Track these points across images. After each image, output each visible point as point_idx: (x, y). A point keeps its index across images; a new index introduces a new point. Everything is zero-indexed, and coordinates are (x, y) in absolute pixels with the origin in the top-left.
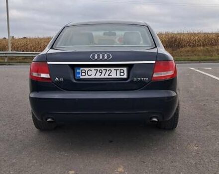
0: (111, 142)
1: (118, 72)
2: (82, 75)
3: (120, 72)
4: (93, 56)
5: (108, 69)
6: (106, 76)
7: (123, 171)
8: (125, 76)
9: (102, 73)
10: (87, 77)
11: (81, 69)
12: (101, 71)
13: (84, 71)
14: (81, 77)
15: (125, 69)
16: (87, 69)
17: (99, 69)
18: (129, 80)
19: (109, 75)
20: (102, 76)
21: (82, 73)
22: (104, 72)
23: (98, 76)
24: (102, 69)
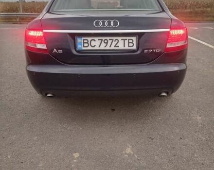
0: (113, 110)
1: (126, 42)
2: (84, 47)
3: (129, 43)
4: (97, 23)
5: (114, 38)
6: (113, 47)
7: (132, 153)
8: (135, 47)
9: (107, 43)
10: (90, 48)
11: (83, 38)
12: (106, 41)
13: (86, 41)
14: (83, 48)
15: (134, 39)
16: (89, 39)
17: (104, 38)
18: (139, 52)
19: (115, 46)
20: (108, 48)
21: (84, 43)
22: (110, 42)
23: (103, 47)
24: (108, 38)
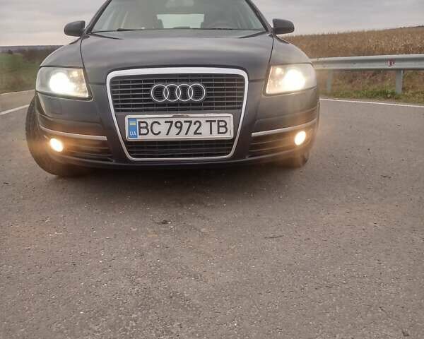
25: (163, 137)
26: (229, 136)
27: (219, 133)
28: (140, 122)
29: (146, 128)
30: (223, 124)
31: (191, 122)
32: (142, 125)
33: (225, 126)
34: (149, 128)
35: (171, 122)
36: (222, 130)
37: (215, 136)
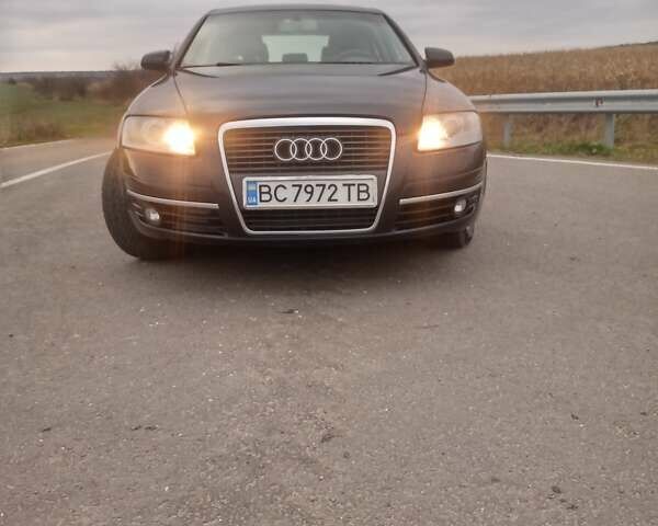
25: (289, 205)
26: (372, 203)
27: (359, 199)
28: (260, 186)
29: (269, 193)
30: (365, 188)
31: (324, 186)
32: (264, 189)
33: (367, 191)
34: (272, 192)
35: (300, 186)
36: (363, 196)
37: (354, 203)
